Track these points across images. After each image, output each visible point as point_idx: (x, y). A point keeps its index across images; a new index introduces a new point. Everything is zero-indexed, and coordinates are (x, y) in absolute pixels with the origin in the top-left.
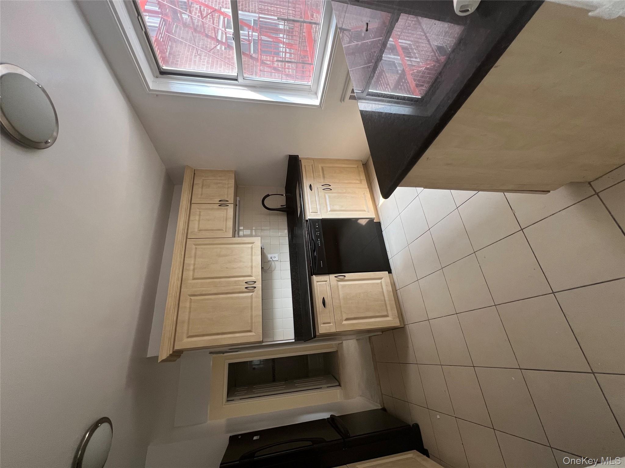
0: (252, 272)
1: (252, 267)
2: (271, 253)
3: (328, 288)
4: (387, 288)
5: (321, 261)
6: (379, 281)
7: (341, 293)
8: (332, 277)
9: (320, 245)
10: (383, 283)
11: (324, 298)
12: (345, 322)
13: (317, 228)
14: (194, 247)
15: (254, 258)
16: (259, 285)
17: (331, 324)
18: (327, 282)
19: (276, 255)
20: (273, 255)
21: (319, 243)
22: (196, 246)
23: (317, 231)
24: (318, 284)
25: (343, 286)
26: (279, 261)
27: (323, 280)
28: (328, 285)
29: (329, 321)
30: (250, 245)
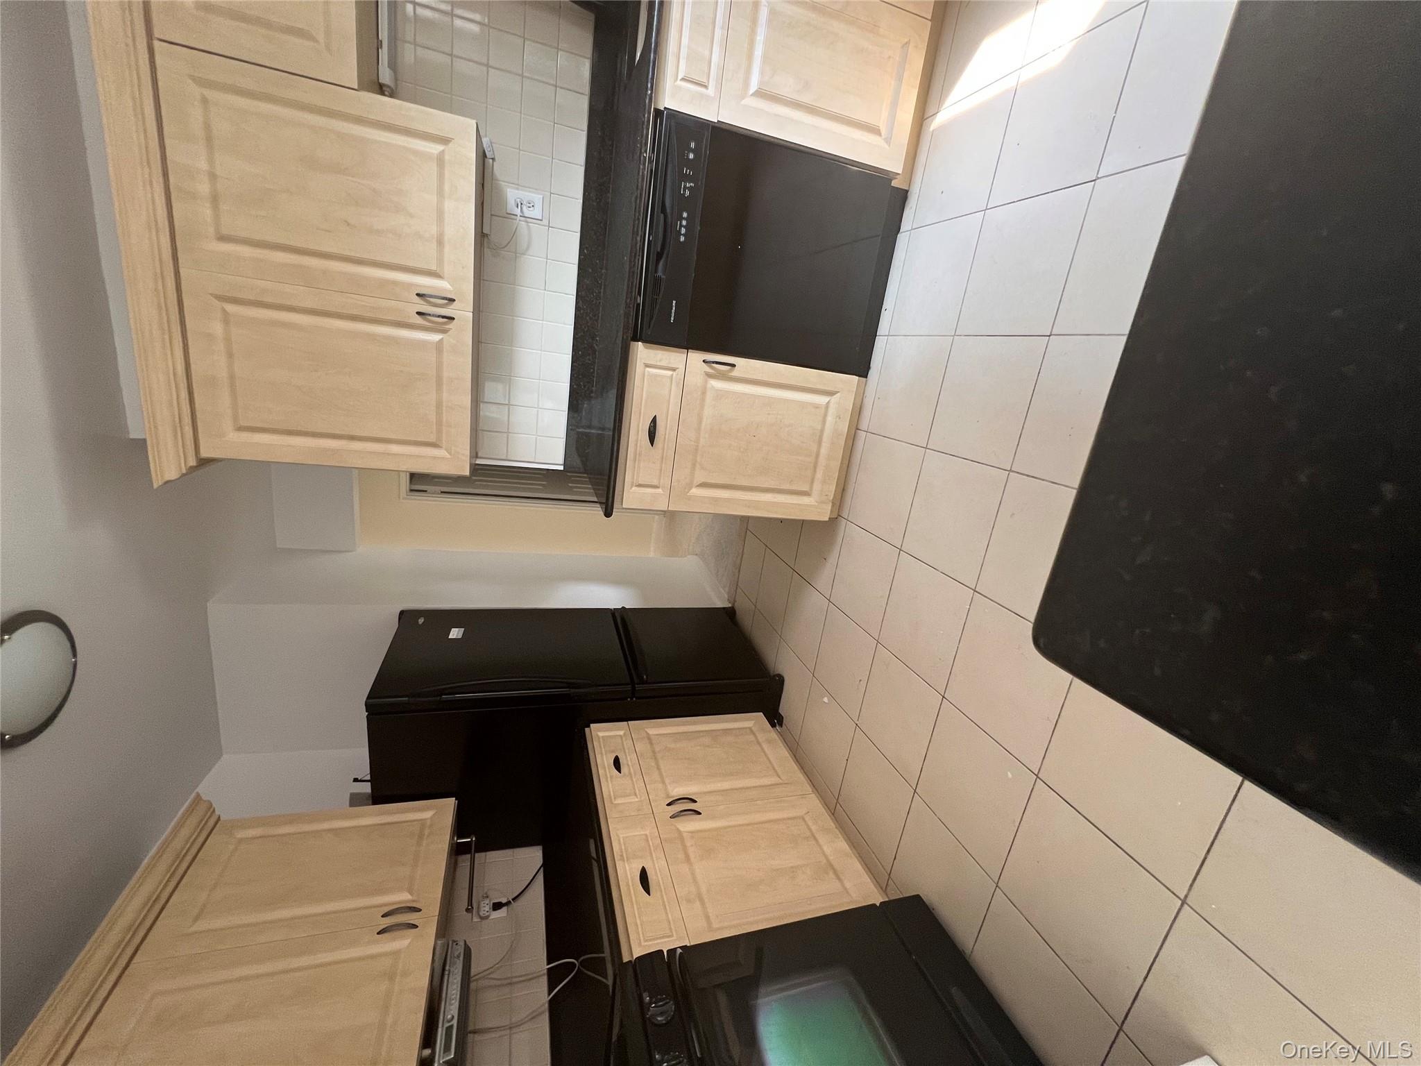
0: (440, 261)
1: (440, 242)
2: (518, 186)
3: (675, 392)
4: (836, 424)
5: (674, 302)
6: (823, 400)
7: (708, 412)
8: (696, 358)
9: (682, 239)
10: (831, 405)
11: (655, 418)
12: (695, 491)
13: (689, 163)
14: (195, 91)
15: (448, 205)
16: (463, 312)
17: (660, 491)
18: (675, 373)
19: (537, 198)
20: (525, 195)
21: (683, 230)
22: (208, 93)
23: (687, 178)
24: (648, 372)
25: (720, 395)
26: (545, 222)
27: (663, 363)
28: (678, 384)
29: (655, 482)
30: (435, 149)
